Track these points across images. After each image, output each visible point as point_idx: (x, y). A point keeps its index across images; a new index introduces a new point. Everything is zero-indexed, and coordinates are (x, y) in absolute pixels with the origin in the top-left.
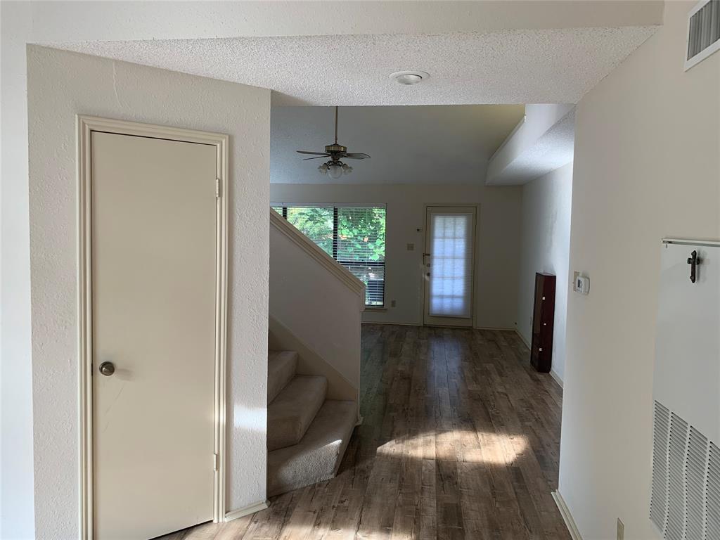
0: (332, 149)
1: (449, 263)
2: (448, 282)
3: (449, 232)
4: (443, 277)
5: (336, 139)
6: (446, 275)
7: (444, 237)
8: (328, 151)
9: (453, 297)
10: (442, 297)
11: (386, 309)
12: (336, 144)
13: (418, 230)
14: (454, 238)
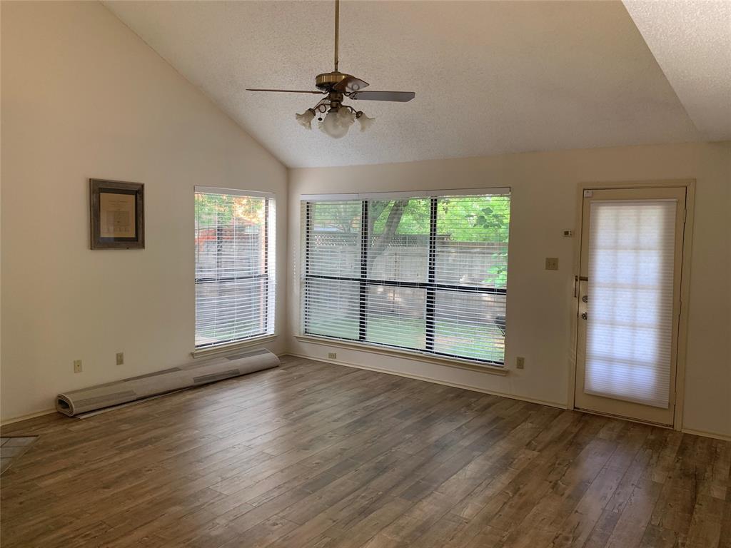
0: (325, 80)
1: (625, 297)
2: (622, 335)
3: (627, 237)
4: (613, 324)
5: (336, 63)
6: (618, 318)
7: (616, 247)
8: (320, 85)
9: (631, 363)
10: (610, 360)
11: (507, 372)
12: (336, 73)
13: (566, 233)
14: (637, 248)
